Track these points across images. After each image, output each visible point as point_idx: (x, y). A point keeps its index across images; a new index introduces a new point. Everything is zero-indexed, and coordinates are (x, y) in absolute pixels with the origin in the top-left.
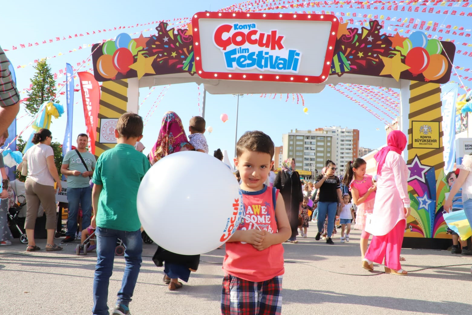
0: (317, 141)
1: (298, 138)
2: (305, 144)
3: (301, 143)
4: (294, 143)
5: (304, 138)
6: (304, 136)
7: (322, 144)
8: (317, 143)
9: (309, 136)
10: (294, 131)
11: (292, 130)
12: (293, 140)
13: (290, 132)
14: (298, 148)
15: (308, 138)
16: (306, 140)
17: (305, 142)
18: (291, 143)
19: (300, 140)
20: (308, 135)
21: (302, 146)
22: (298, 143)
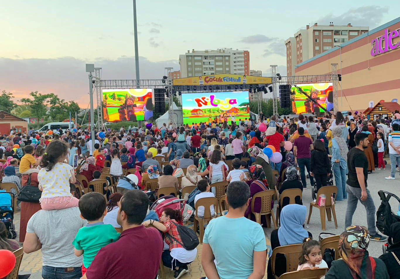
0: (216, 61)
1: (196, 58)
2: (204, 64)
3: (200, 64)
4: (192, 63)
5: (202, 58)
6: (201, 56)
7: (221, 64)
8: (215, 63)
9: (208, 56)
10: (191, 52)
11: (189, 51)
12: (191, 61)
13: (187, 52)
14: (198, 69)
15: (206, 58)
16: (204, 60)
17: (204, 62)
18: (190, 64)
19: (198, 61)
20: (206, 54)
21: (201, 66)
22: (196, 64)
